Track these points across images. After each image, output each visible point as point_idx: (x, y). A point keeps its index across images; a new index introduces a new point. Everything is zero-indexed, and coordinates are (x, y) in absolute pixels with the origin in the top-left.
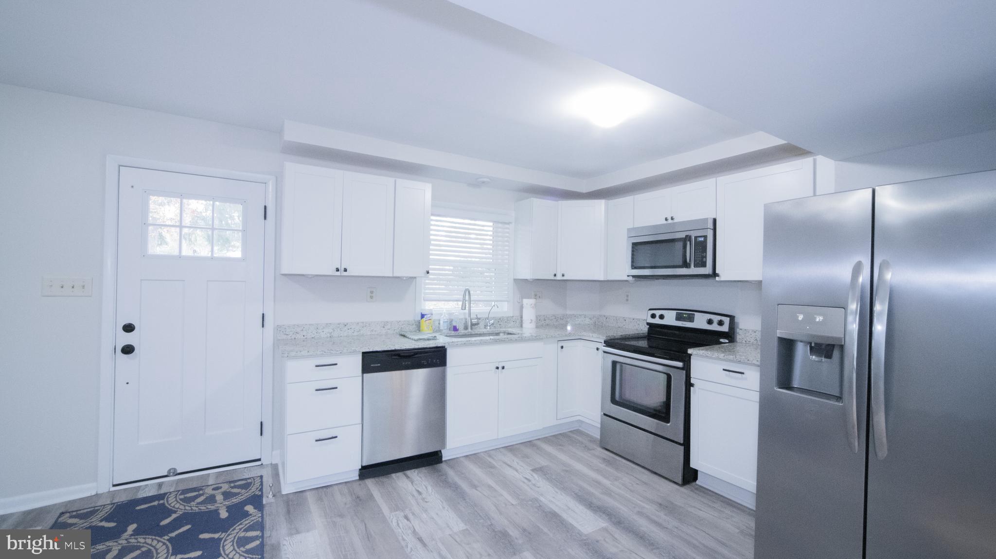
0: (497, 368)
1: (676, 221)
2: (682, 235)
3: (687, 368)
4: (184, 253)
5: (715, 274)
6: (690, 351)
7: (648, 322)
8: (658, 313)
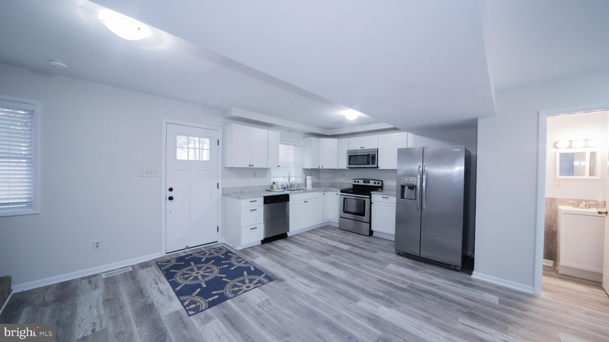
0: (305, 202)
1: (364, 148)
2: (367, 154)
3: (370, 198)
4: (190, 159)
5: (377, 167)
6: (371, 192)
7: (353, 184)
8: (357, 181)
